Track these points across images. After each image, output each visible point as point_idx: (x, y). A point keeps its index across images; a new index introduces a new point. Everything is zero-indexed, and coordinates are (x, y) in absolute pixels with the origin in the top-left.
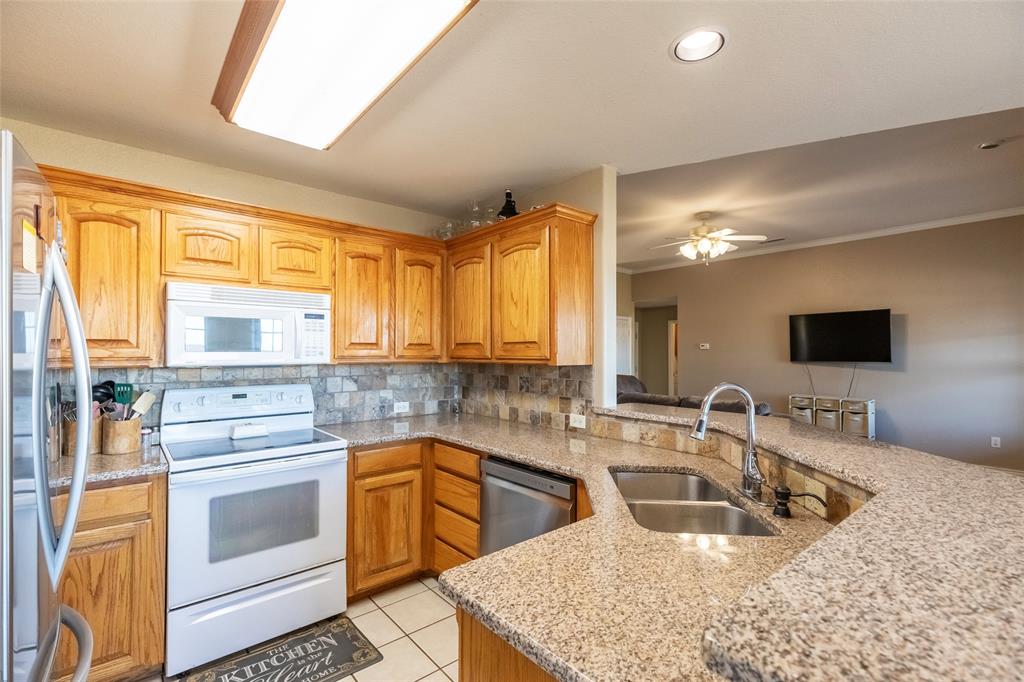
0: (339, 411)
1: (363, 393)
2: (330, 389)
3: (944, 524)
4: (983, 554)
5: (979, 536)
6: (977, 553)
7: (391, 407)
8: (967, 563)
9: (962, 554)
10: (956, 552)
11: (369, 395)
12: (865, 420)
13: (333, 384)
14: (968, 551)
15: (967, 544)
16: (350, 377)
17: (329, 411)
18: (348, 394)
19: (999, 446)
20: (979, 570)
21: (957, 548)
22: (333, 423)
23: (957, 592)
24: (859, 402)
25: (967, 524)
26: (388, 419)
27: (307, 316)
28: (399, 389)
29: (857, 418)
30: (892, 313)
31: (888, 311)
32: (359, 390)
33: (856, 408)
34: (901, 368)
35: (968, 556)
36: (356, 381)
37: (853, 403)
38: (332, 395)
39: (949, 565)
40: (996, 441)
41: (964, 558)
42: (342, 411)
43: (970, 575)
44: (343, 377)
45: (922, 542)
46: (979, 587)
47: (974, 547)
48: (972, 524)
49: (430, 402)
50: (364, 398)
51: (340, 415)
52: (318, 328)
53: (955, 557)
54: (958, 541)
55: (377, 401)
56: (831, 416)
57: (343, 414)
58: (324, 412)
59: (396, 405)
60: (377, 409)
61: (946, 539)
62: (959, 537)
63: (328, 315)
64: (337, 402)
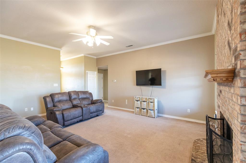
12: (154, 104)
19: (189, 112)
24: (152, 99)
29: (152, 104)
30: (162, 70)
31: (161, 69)
33: (152, 101)
34: (164, 87)
37: (151, 99)
40: (189, 111)
56: (145, 103)
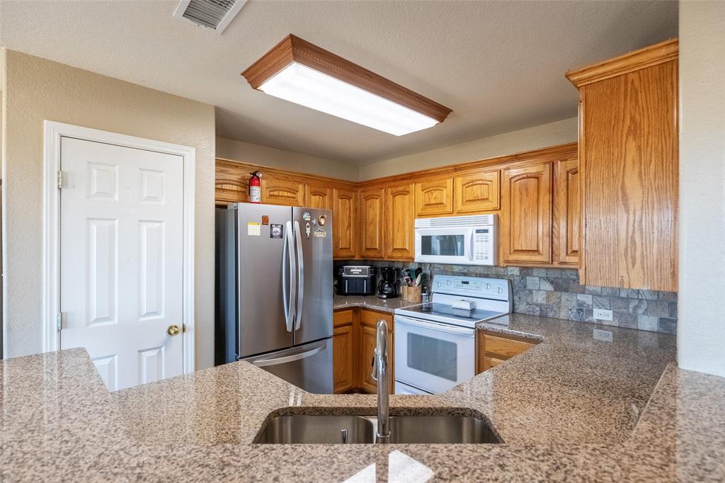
0: (537, 305)
1: (559, 294)
2: (530, 286)
3: (50, 422)
4: (14, 410)
5: (20, 424)
6: (18, 409)
7: (590, 312)
8: (21, 400)
9: (26, 403)
10: (30, 403)
11: (565, 296)
13: (532, 282)
14: (24, 407)
15: (26, 412)
16: (547, 279)
17: (528, 304)
18: (544, 292)
20: (14, 400)
21: (31, 406)
22: (531, 313)
23: (21, 385)
25: (33, 431)
26: (587, 323)
27: (478, 231)
28: (600, 296)
32: (555, 290)
35: (23, 404)
36: (552, 283)
38: (531, 292)
39: (31, 395)
41: (24, 401)
42: (540, 305)
43: (18, 395)
44: (540, 278)
45: (53, 399)
46: (13, 392)
47: (22, 412)
48: (29, 434)
49: (645, 317)
50: (560, 298)
51: (538, 309)
52: (484, 240)
53: (29, 400)
54: (32, 411)
55: (574, 303)
57: (541, 308)
58: (525, 304)
59: (596, 311)
60: (574, 311)
61: (40, 408)
62: (33, 415)
63: (491, 229)
64: (535, 298)
